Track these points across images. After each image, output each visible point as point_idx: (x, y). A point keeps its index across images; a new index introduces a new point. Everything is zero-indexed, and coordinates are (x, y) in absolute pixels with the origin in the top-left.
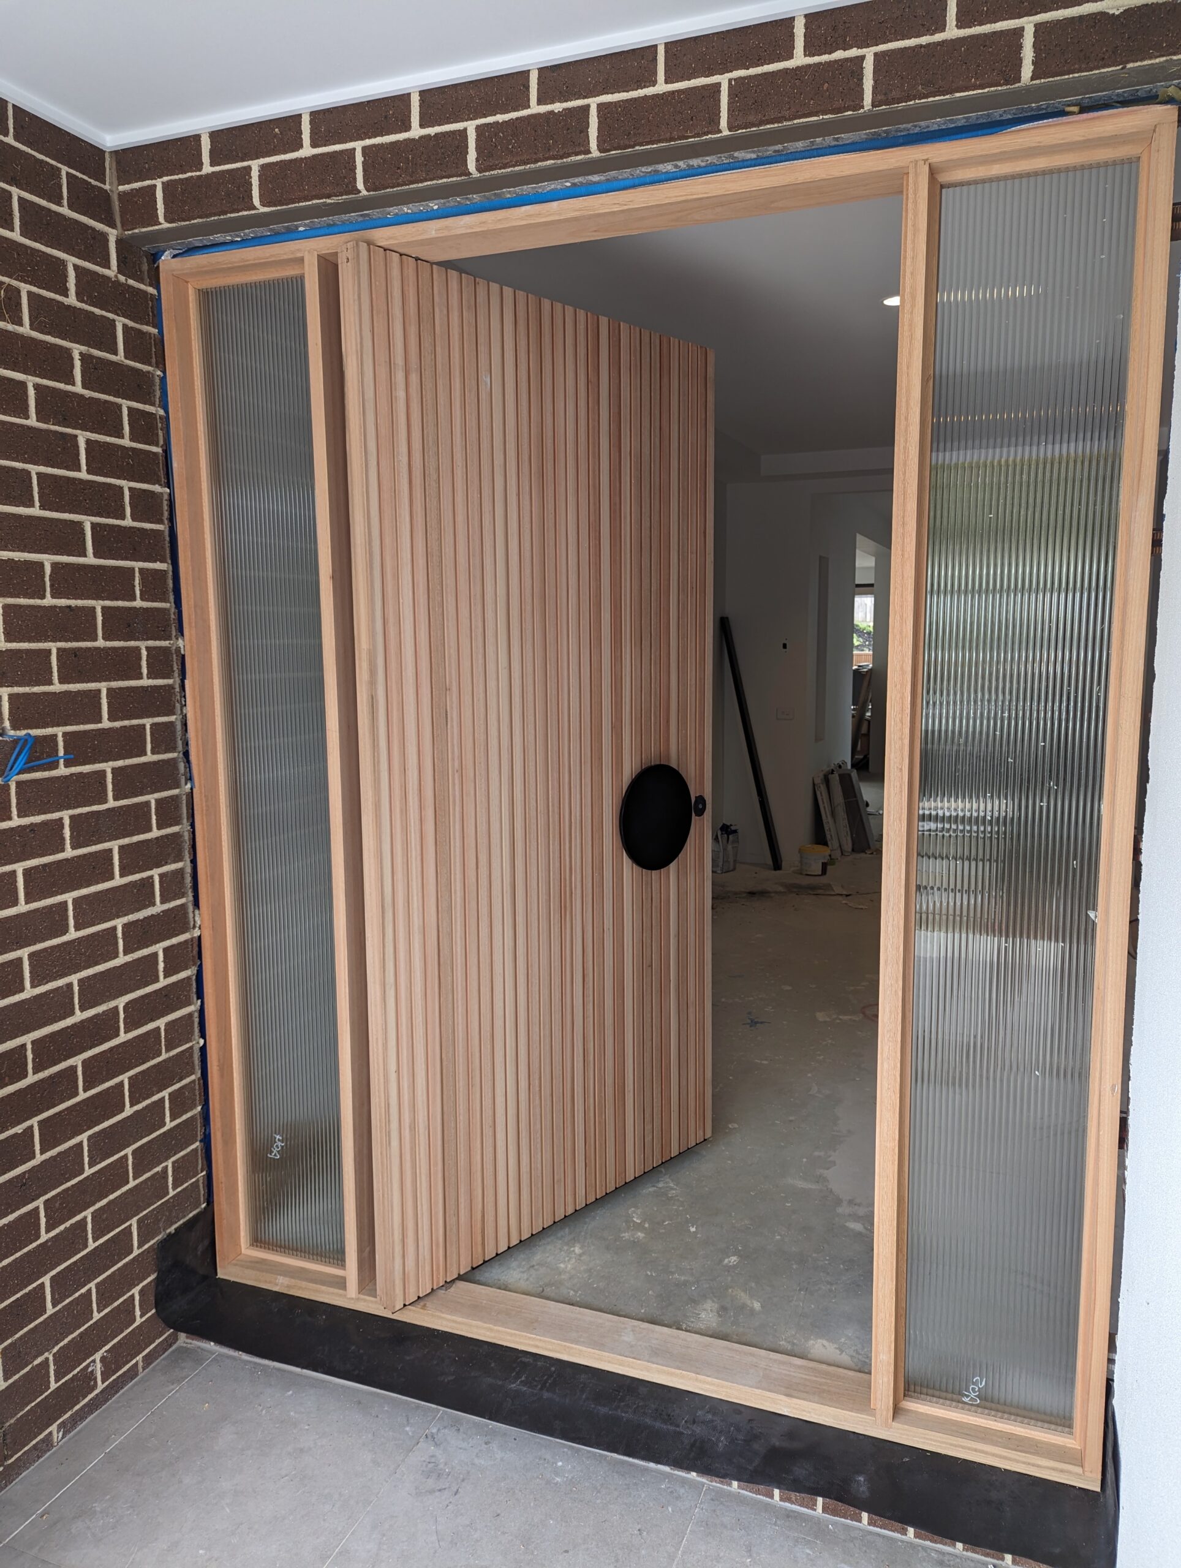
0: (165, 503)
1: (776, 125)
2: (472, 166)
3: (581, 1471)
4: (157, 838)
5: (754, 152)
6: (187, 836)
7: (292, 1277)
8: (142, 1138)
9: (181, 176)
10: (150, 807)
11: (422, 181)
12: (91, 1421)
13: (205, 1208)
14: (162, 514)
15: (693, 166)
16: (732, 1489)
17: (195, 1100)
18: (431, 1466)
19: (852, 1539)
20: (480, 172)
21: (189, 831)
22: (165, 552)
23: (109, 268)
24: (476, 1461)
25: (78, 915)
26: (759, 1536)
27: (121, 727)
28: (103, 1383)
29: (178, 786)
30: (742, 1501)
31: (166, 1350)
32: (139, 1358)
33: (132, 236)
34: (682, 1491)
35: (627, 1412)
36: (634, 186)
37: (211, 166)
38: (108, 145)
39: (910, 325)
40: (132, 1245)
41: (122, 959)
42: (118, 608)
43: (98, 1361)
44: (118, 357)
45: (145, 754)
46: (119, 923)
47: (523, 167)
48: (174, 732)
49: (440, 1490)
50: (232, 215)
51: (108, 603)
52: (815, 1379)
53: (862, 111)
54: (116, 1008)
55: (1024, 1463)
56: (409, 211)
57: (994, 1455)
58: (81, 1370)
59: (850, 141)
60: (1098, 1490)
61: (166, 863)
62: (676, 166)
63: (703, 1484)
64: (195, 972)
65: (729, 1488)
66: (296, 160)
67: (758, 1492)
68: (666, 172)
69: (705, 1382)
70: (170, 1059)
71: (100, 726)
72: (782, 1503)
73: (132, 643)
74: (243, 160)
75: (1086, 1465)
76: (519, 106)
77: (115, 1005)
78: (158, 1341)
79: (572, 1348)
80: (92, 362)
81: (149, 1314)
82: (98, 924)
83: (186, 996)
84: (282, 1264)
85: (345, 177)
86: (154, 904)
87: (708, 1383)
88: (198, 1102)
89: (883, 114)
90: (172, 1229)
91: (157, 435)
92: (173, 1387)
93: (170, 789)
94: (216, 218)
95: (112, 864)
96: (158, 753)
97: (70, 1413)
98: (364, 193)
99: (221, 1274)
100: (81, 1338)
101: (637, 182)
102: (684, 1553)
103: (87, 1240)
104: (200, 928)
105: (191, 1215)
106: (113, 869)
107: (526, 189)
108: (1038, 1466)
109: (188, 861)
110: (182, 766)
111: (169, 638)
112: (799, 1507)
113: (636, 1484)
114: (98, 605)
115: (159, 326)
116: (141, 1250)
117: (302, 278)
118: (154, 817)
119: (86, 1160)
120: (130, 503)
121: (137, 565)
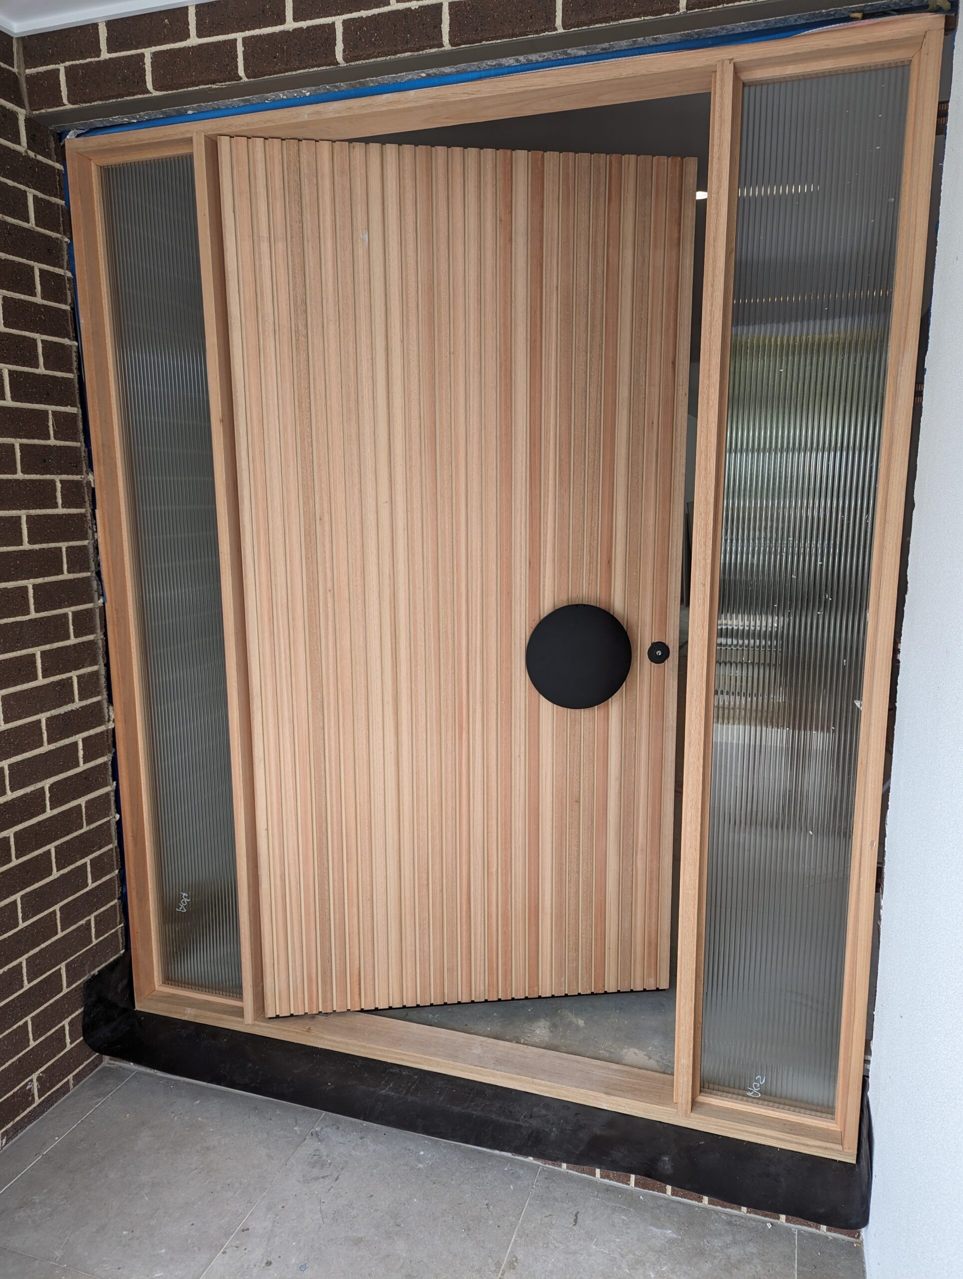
0: (74, 354)
1: (604, 25)
2: (339, 56)
3: (440, 1158)
4: (74, 645)
5: (584, 49)
6: (100, 644)
7: (198, 1008)
8: (68, 897)
9: (81, 62)
10: (68, 619)
11: (295, 70)
12: (30, 1129)
13: (124, 954)
14: (71, 364)
15: (532, 60)
16: (562, 1170)
17: (113, 865)
18: (315, 1158)
19: (659, 1207)
20: (347, 63)
21: (102, 639)
22: (75, 397)
23: (20, 144)
24: (353, 1152)
25: (7, 710)
26: (584, 1207)
27: (40, 549)
28: (39, 1098)
29: (91, 600)
30: (570, 1178)
31: (93, 1070)
32: (70, 1077)
33: (40, 116)
34: (522, 1172)
35: (476, 1110)
36: (480, 78)
37: (108, 52)
38: (15, 31)
40: (62, 985)
41: (46, 748)
42: (34, 446)
43: (35, 1080)
44: (30, 224)
45: (62, 573)
46: (43, 717)
47: (384, 58)
48: (87, 555)
49: (323, 1177)
50: (128, 98)
51: (25, 441)
52: (628, 1080)
53: (678, 13)
54: (43, 788)
55: (796, 1143)
56: (285, 97)
57: (772, 1137)
58: (21, 1088)
59: (666, 41)
60: (854, 1162)
61: (83, 667)
62: (517, 61)
63: (539, 1166)
64: (111, 758)
65: (559, 1169)
66: (184, 48)
67: (583, 1172)
68: (509, 66)
69: (540, 1085)
70: (90, 831)
71: (21, 548)
72: (602, 1180)
73: (48, 477)
74: (137, 48)
75: (845, 1143)
76: (381, 3)
77: (41, 786)
78: (86, 1063)
79: (431, 1060)
80: (6, 228)
81: (78, 1041)
82: (25, 717)
83: (103, 778)
84: (190, 998)
85: (228, 65)
86: (73, 701)
87: (542, 1085)
88: (115, 867)
89: (696, 16)
90: (96, 972)
91: (66, 294)
92: (99, 1100)
93: (85, 603)
94: (114, 101)
95: (35, 667)
96: (74, 572)
97: (12, 1123)
98: (245, 79)
99: (138, 1007)
100: (20, 1062)
101: (483, 74)
102: (523, 1221)
103: (23, 981)
104: (114, 721)
105: (112, 960)
106: (36, 671)
107: (387, 78)
108: (807, 1145)
109: (102, 664)
110: (95, 584)
111: (80, 473)
112: (616, 1183)
113: (484, 1168)
114: (17, 442)
115: (65, 197)
116: (69, 989)
117: (191, 156)
118: (71, 627)
119: (20, 915)
120: (43, 354)
121: (51, 408)
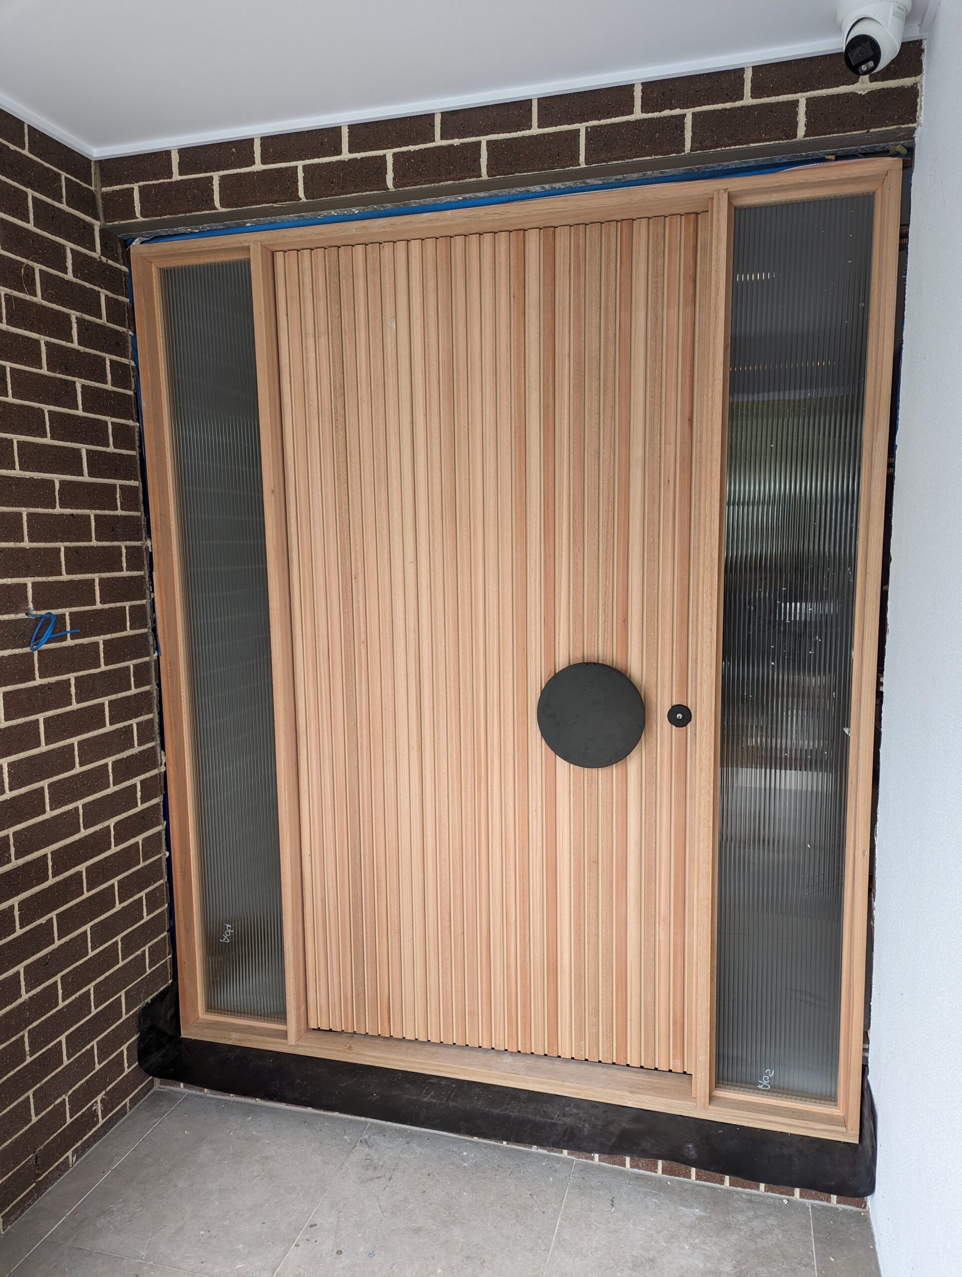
0: (137, 434)
1: (620, 162)
2: (390, 183)
3: (482, 1157)
4: (135, 695)
5: (601, 180)
6: (155, 694)
7: (243, 1033)
8: (128, 928)
9: (154, 182)
10: (130, 671)
11: (350, 193)
12: (96, 1148)
13: (171, 983)
14: (134, 443)
15: (555, 188)
16: (595, 1162)
17: (164, 899)
18: (367, 1162)
19: (686, 1190)
20: (396, 188)
21: (156, 689)
22: (137, 473)
23: (95, 251)
24: (402, 1156)
25: (82, 754)
26: (618, 1193)
27: (109, 608)
28: (103, 1120)
29: (148, 655)
30: (603, 1170)
31: (145, 1094)
32: (127, 1100)
33: (112, 227)
34: (558, 1166)
35: (513, 1112)
36: (509, 201)
37: (180, 175)
38: (95, 156)
39: (715, 308)
40: (122, 1012)
41: (112, 789)
42: (105, 516)
43: (99, 1102)
44: (102, 321)
45: (126, 630)
46: (110, 761)
47: (429, 185)
48: (145, 613)
49: (377, 1178)
50: (196, 213)
51: (98, 512)
52: (649, 1080)
53: (683, 154)
54: (109, 826)
55: (805, 1128)
56: (336, 214)
57: (783, 1124)
58: (88, 1109)
59: (671, 174)
60: (857, 1142)
61: (141, 715)
62: (543, 188)
63: (573, 1161)
64: (162, 799)
65: (592, 1162)
66: (249, 173)
67: (614, 1163)
68: (535, 192)
69: (569, 1087)
70: (146, 867)
71: (94, 607)
72: (632, 1169)
73: (116, 543)
74: (206, 172)
75: (849, 1125)
76: (427, 139)
77: (108, 824)
78: (140, 1087)
79: (467, 1070)
80: (84, 325)
81: (134, 1066)
82: (96, 761)
83: (156, 818)
84: (233, 1024)
85: (289, 188)
86: (133, 747)
87: (571, 1088)
88: (165, 901)
89: (699, 156)
90: (149, 1000)
91: (130, 381)
92: (155, 1120)
93: (143, 657)
94: (183, 215)
95: (104, 715)
96: (135, 629)
97: (80, 1142)
98: (304, 200)
99: (184, 1034)
100: (87, 1084)
101: (511, 198)
102: (565, 1207)
103: (91, 1007)
104: (165, 765)
105: (162, 989)
106: (105, 719)
107: (429, 201)
108: (815, 1129)
109: (156, 712)
110: (151, 639)
111: (140, 539)
112: (644, 1171)
113: (524, 1164)
114: (92, 513)
115: (130, 296)
116: (128, 1016)
117: (247, 263)
118: (132, 679)
119: (90, 944)
120: (112, 434)
121: (118, 482)
